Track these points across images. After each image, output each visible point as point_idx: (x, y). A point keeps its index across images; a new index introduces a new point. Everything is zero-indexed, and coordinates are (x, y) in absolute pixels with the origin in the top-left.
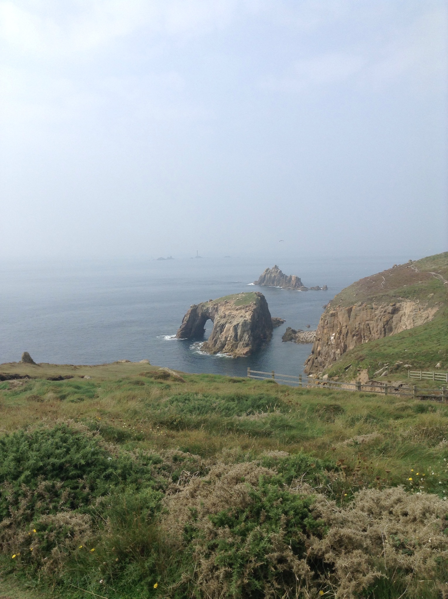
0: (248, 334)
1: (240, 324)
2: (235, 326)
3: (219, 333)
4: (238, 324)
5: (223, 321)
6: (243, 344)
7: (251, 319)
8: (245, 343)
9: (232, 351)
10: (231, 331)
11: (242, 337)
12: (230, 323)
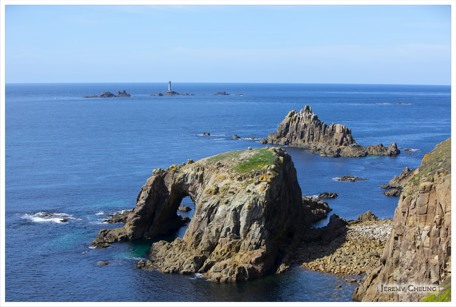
0: (260, 224)
1: (246, 206)
2: (235, 210)
3: (205, 222)
4: (241, 207)
5: (212, 201)
6: (250, 244)
7: (266, 197)
8: (253, 242)
9: (229, 256)
10: (229, 219)
11: (247, 230)
12: (226, 203)
